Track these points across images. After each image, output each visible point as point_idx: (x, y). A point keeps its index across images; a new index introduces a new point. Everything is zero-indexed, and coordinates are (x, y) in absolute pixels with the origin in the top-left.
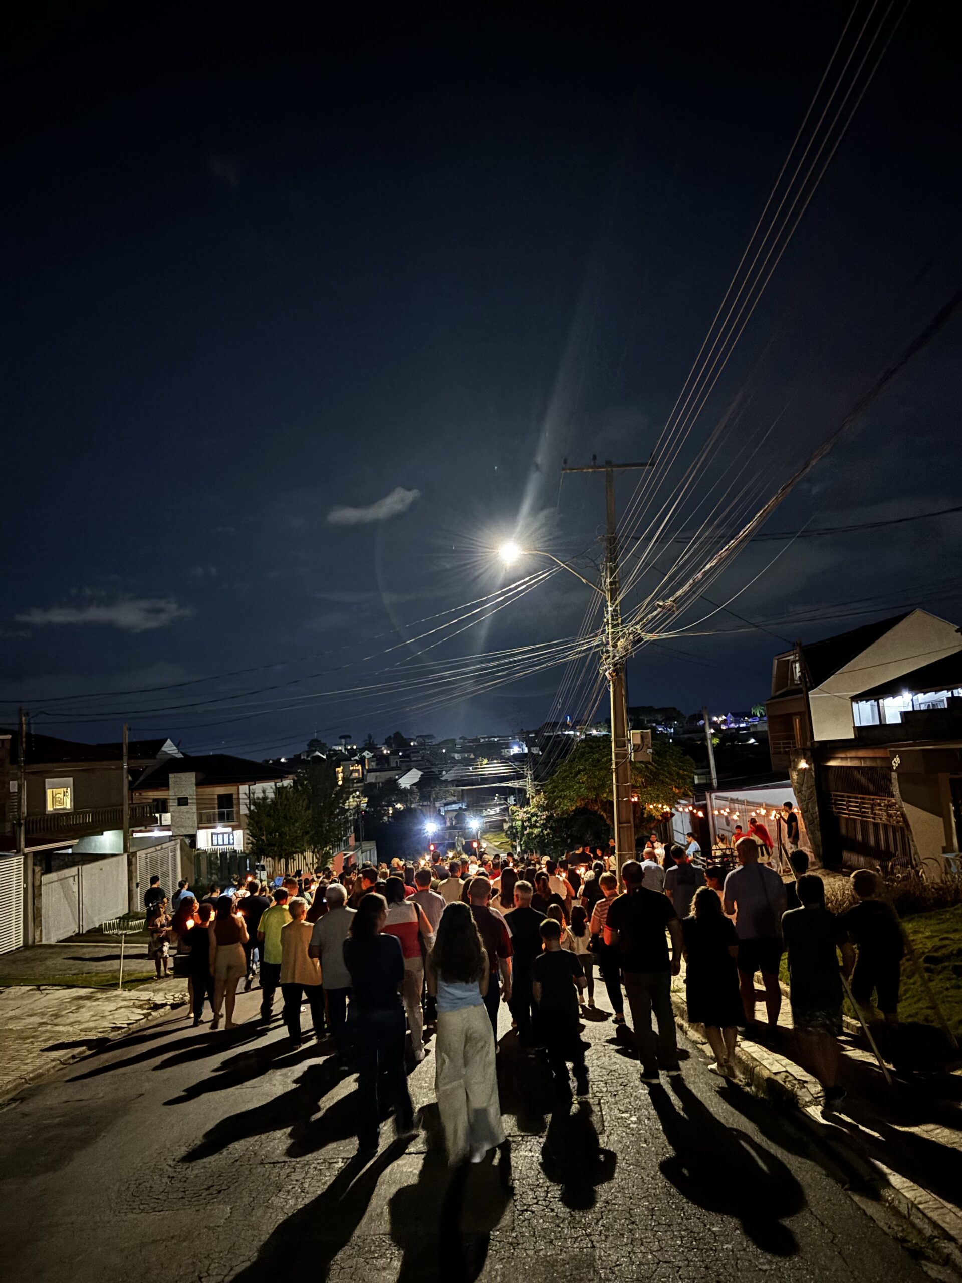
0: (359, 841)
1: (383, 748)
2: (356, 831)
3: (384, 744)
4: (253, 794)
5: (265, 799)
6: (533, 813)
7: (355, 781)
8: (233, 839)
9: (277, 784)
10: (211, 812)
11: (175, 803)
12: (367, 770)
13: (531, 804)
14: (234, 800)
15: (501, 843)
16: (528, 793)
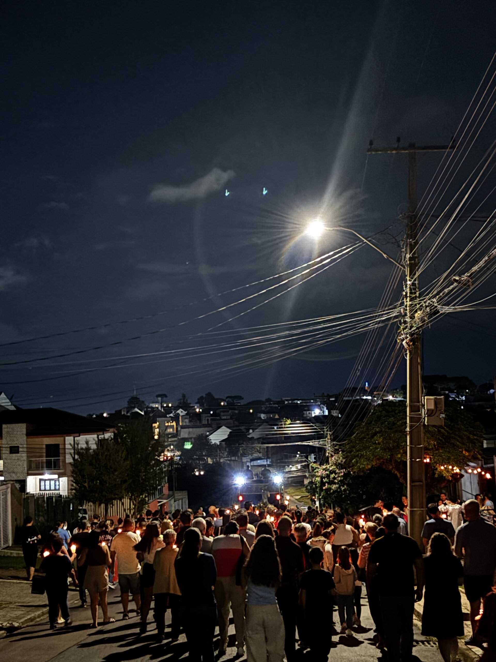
0: (172, 490)
1: (196, 407)
2: (170, 481)
3: (196, 403)
4: (78, 444)
5: (88, 449)
6: (332, 470)
7: (170, 436)
8: (59, 485)
9: (100, 436)
10: (39, 460)
11: (7, 450)
12: (181, 426)
13: (330, 462)
14: (60, 449)
15: (302, 497)
16: (328, 451)
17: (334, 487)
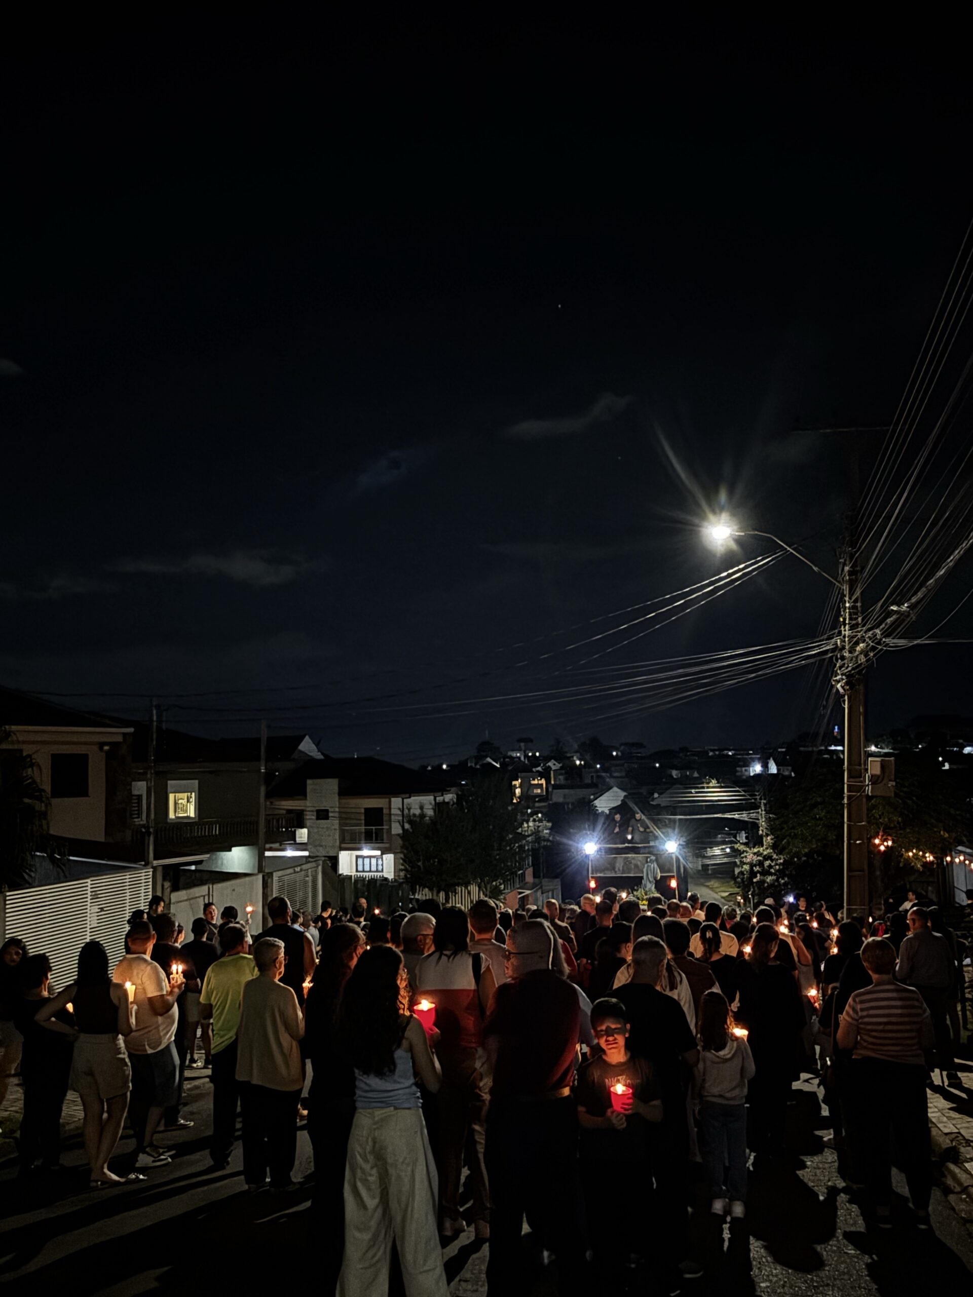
0: (539, 877)
1: (575, 758)
2: (535, 865)
3: (576, 752)
4: (409, 809)
5: (422, 816)
6: (766, 855)
7: (537, 799)
8: (382, 865)
9: (438, 799)
10: (356, 829)
11: (313, 815)
12: (553, 785)
13: (765, 843)
14: (384, 816)
15: (730, 894)
16: (761, 828)
17: (769, 879)
